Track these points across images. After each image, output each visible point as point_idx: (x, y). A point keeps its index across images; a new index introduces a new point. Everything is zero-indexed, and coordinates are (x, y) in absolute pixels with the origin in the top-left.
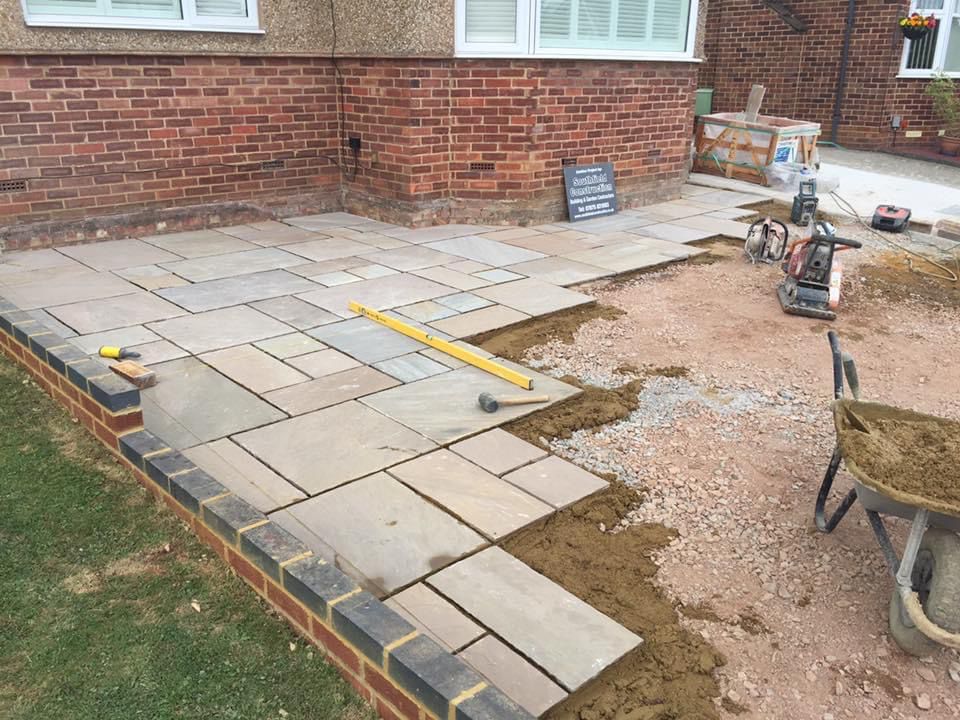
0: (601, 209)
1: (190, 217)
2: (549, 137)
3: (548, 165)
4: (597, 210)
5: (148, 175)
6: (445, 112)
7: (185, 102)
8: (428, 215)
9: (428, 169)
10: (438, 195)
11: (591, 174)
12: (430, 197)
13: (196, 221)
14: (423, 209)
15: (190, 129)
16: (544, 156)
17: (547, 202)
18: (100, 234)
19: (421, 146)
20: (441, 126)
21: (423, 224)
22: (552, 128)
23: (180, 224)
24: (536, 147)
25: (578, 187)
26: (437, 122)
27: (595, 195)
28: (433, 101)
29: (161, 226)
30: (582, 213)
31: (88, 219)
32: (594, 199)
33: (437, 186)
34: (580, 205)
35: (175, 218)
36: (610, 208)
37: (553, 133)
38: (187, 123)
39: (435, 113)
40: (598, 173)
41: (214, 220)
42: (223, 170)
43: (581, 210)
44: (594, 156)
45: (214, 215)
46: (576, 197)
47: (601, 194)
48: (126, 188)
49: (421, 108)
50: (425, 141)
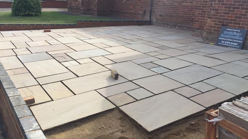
0: (233, 45)
1: (182, 27)
2: (217, 15)
3: (215, 24)
4: (230, 44)
5: (177, 17)
6: (206, 7)
7: (185, 4)
8: (196, 34)
9: (198, 21)
10: (200, 29)
11: (234, 31)
12: (198, 29)
13: (182, 28)
14: (195, 32)
15: (185, 9)
16: (214, 21)
17: (213, 36)
18: (169, 26)
19: (197, 15)
20: (204, 10)
21: (195, 35)
22: (218, 13)
23: (180, 28)
24: (211, 18)
25: (226, 34)
26: (203, 9)
27: (233, 39)
28: (202, 4)
29: (177, 27)
30: (222, 43)
31: (168, 23)
32: (231, 40)
33: (200, 26)
34: (223, 40)
35: (179, 26)
36: (237, 46)
37: (219, 14)
38: (185, 8)
39: (203, 7)
40: (237, 32)
41: (185, 29)
42: (189, 19)
43: (222, 42)
44: (237, 25)
45: (185, 27)
46: (222, 37)
47: (235, 39)
48: (174, 19)
49: (199, 5)
50: (199, 14)
